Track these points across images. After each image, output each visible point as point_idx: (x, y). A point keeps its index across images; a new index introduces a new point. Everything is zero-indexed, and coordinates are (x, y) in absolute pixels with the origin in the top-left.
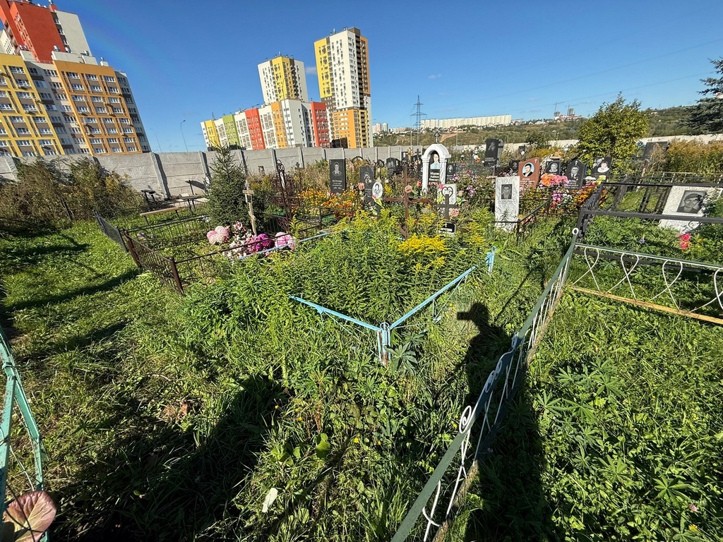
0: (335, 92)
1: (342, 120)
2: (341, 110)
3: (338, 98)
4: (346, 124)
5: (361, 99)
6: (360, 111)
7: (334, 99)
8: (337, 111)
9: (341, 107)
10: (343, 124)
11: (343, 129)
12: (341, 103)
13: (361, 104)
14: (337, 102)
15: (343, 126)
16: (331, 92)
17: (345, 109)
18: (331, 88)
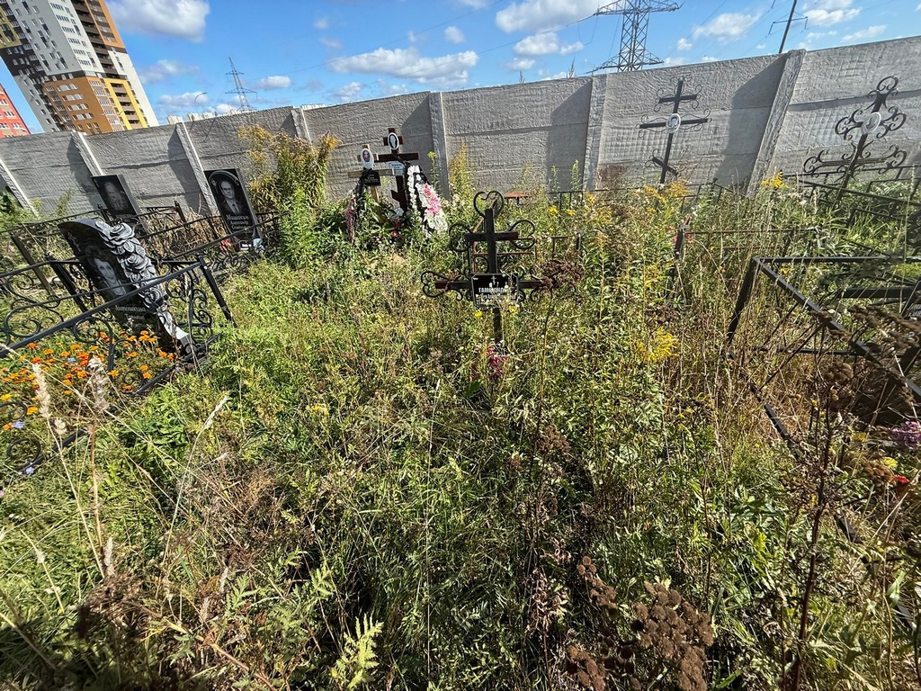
0: (29, 37)
1: (70, 98)
2: (59, 77)
3: (41, 52)
4: (84, 107)
5: (100, 55)
6: (108, 81)
7: (32, 52)
8: (50, 77)
9: (55, 71)
10: (75, 108)
11: (80, 117)
12: (52, 63)
13: (105, 66)
14: (41, 60)
15: (78, 112)
16: (17, 37)
17: (66, 75)
18: (11, 26)
